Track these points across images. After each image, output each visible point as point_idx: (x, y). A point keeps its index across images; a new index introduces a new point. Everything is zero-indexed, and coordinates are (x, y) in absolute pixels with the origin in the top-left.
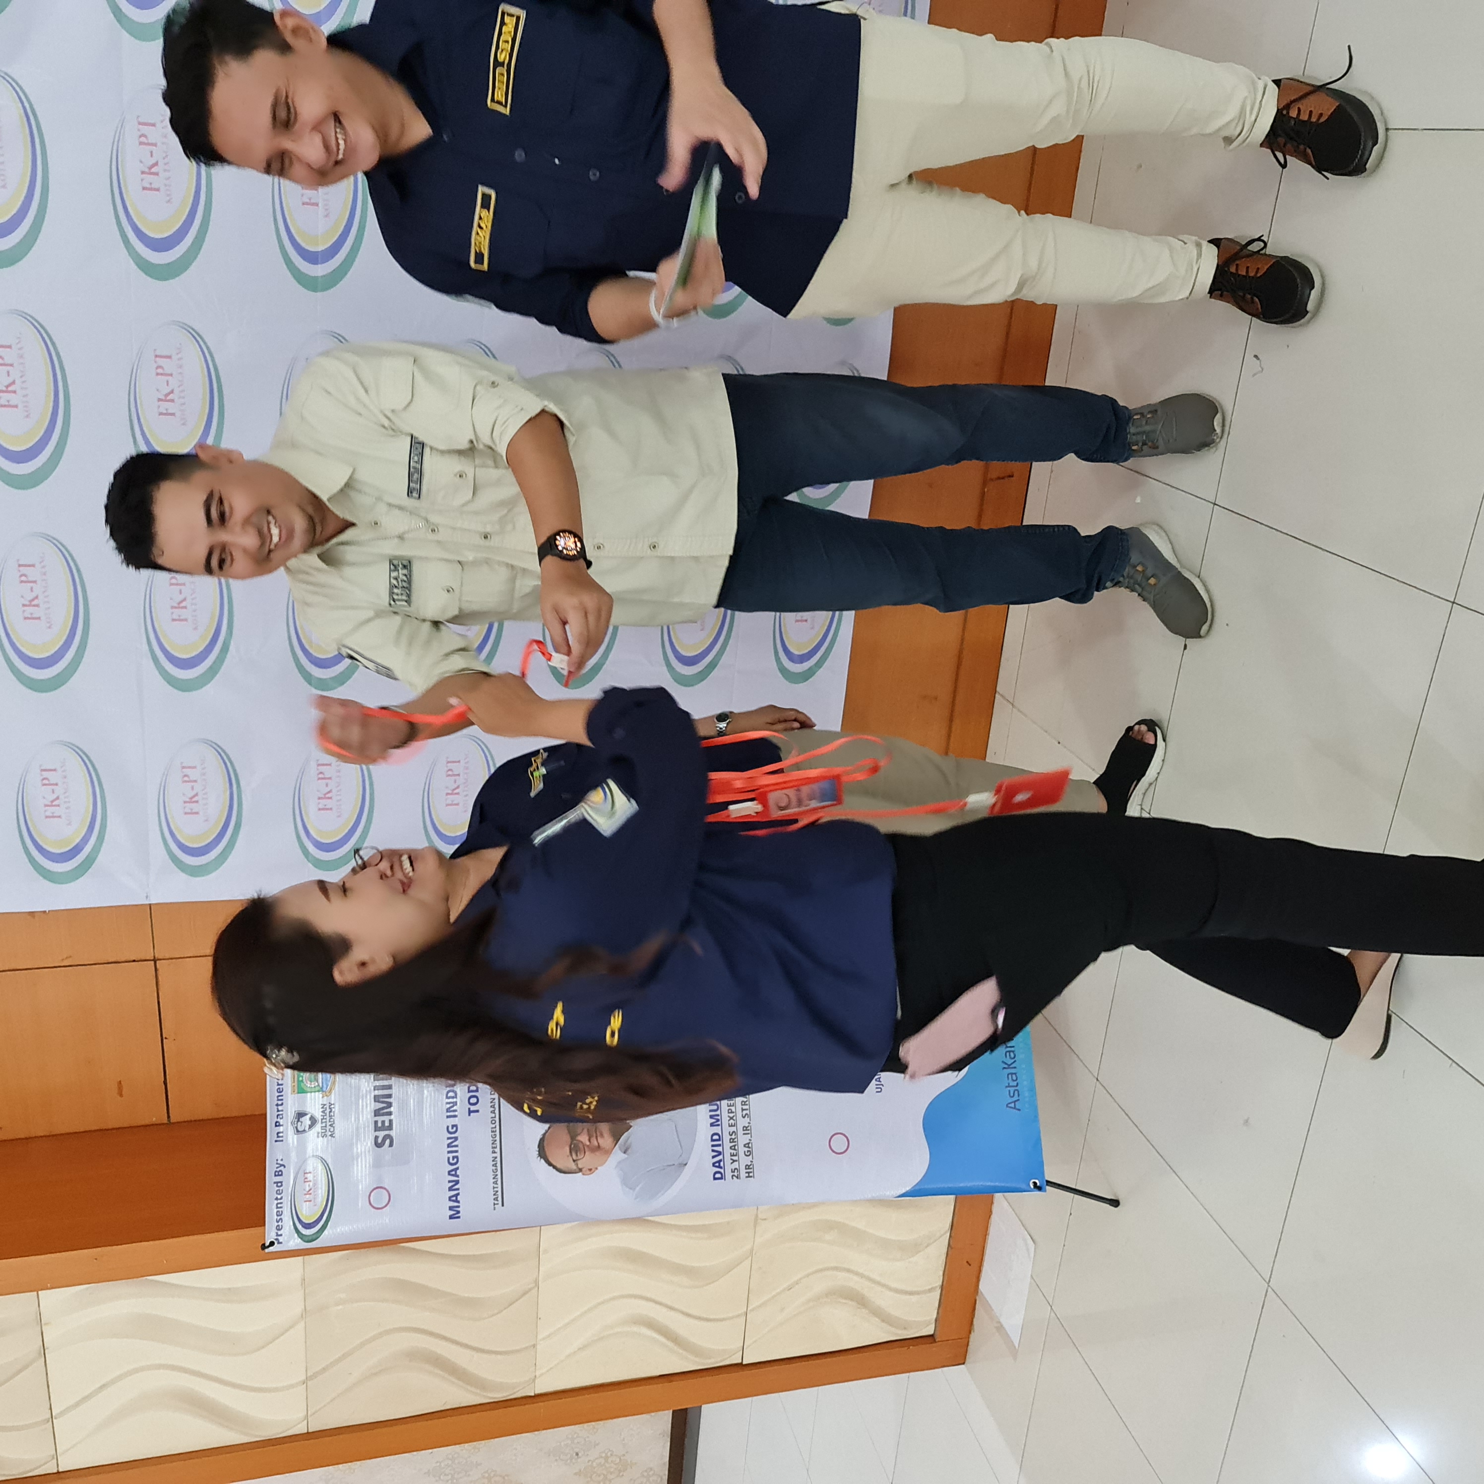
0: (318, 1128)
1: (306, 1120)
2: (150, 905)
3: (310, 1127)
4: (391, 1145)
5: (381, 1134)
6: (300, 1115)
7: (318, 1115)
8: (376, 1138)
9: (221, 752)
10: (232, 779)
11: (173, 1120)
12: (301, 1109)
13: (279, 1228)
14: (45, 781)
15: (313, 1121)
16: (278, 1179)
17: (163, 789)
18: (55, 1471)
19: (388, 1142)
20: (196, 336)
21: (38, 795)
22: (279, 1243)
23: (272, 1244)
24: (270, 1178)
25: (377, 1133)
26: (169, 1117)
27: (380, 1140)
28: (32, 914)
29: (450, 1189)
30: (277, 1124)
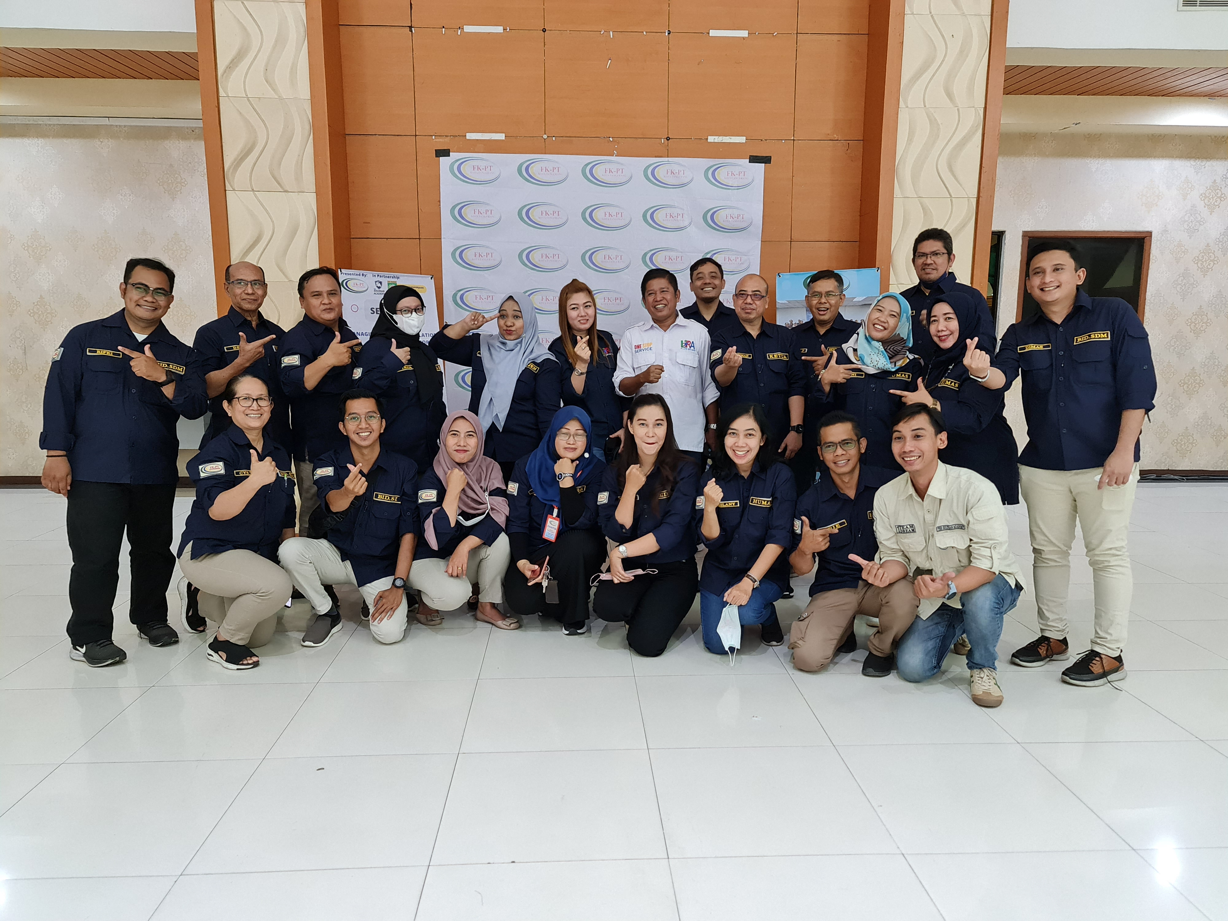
0: (377, 289)
1: (379, 285)
2: (441, 239)
3: (377, 286)
4: (371, 313)
5: (375, 310)
6: (381, 283)
7: (381, 289)
8: (374, 308)
9: (497, 266)
10: (488, 269)
11: (352, 239)
12: (383, 283)
13: (346, 274)
14: (487, 211)
15: (379, 288)
16: (361, 275)
17: (483, 246)
18: (226, 189)
19: (373, 312)
20: (627, 267)
21: (483, 209)
22: (341, 273)
23: (341, 271)
24: (362, 272)
25: (375, 309)
26: (353, 238)
27: (373, 309)
28: (440, 201)
29: (357, 333)
30: (378, 276)
